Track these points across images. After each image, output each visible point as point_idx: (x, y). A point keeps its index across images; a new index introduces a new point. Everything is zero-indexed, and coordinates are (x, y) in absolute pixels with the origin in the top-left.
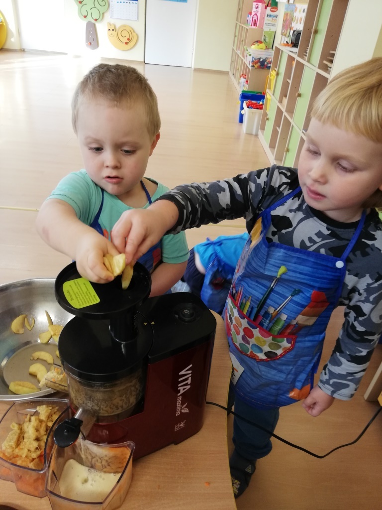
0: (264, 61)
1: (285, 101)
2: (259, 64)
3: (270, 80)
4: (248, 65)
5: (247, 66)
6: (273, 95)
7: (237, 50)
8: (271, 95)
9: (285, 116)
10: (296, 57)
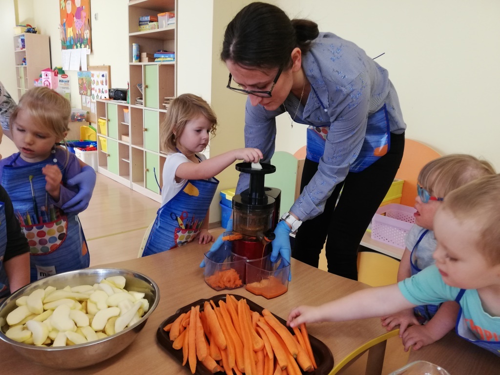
1: (128, 138)
6: (108, 136)
9: (132, 147)
10: (130, 106)
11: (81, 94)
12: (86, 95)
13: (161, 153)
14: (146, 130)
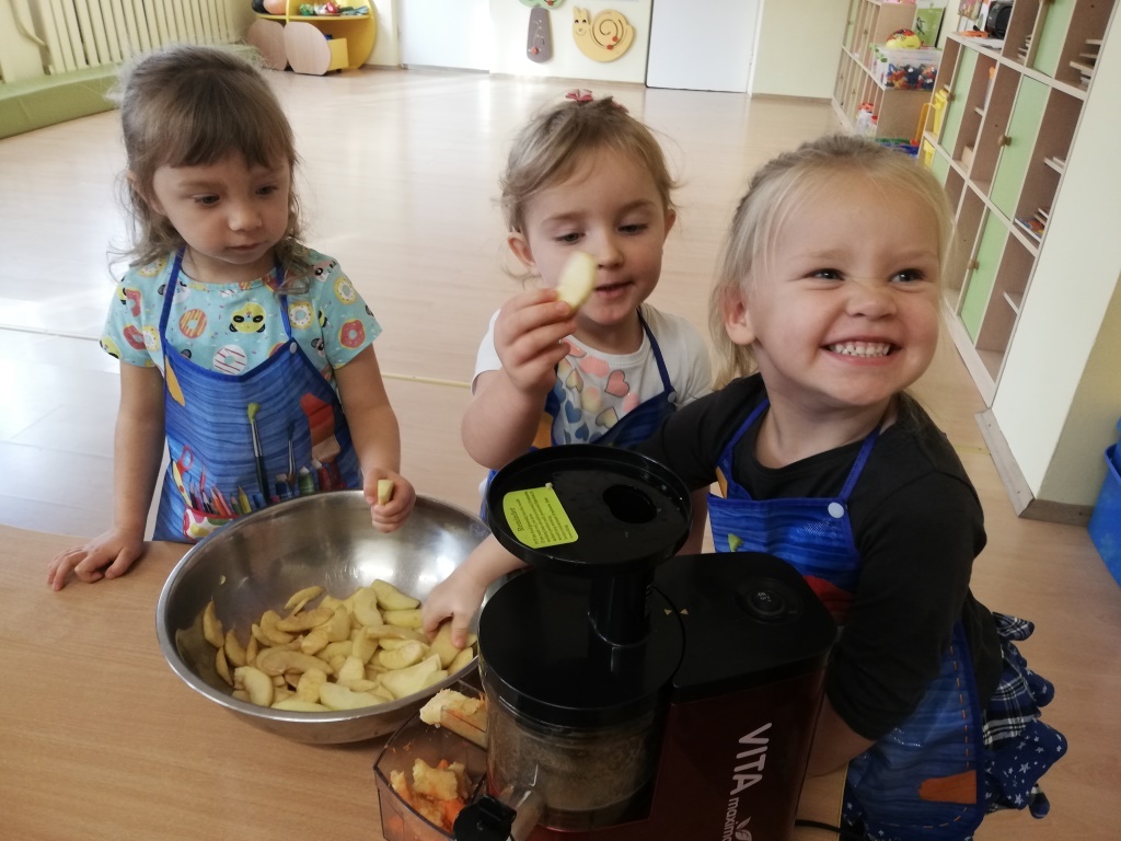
0: (918, 72)
1: (970, 156)
2: (904, 79)
3: (933, 110)
4: (878, 82)
5: (875, 84)
6: (940, 143)
7: (851, 52)
8: (935, 144)
9: (969, 188)
10: (1001, 59)
11: (962, 13)
12: (969, 16)
13: (1015, 224)
14: (1007, 141)
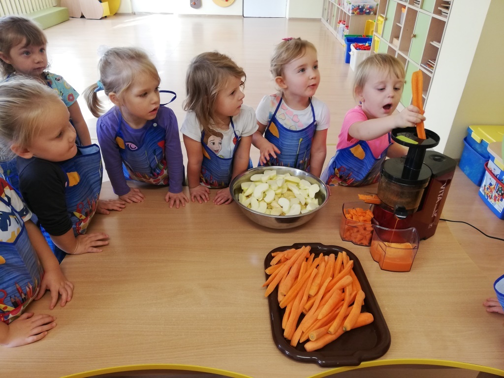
0: (363, 8)
2: (358, 11)
3: (377, 24)
5: (345, 13)
6: (382, 37)
8: (380, 37)
9: (399, 54)
10: (408, 5)
13: (421, 66)
14: (415, 36)
